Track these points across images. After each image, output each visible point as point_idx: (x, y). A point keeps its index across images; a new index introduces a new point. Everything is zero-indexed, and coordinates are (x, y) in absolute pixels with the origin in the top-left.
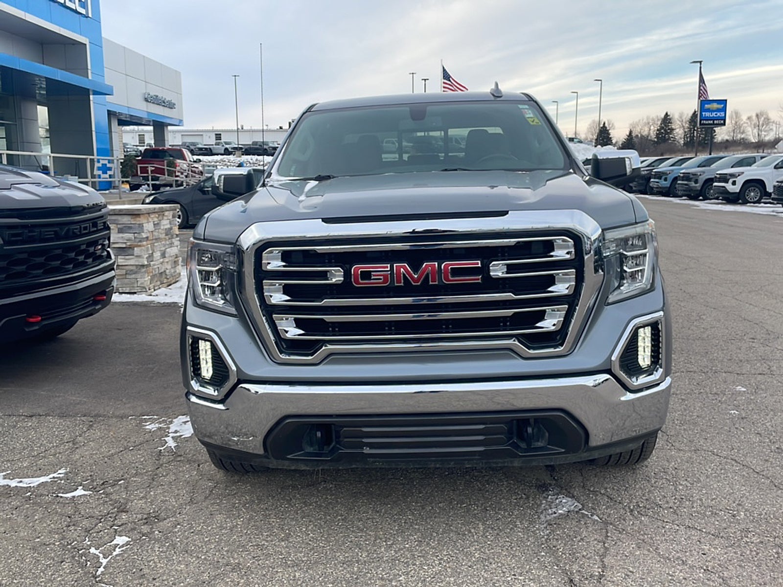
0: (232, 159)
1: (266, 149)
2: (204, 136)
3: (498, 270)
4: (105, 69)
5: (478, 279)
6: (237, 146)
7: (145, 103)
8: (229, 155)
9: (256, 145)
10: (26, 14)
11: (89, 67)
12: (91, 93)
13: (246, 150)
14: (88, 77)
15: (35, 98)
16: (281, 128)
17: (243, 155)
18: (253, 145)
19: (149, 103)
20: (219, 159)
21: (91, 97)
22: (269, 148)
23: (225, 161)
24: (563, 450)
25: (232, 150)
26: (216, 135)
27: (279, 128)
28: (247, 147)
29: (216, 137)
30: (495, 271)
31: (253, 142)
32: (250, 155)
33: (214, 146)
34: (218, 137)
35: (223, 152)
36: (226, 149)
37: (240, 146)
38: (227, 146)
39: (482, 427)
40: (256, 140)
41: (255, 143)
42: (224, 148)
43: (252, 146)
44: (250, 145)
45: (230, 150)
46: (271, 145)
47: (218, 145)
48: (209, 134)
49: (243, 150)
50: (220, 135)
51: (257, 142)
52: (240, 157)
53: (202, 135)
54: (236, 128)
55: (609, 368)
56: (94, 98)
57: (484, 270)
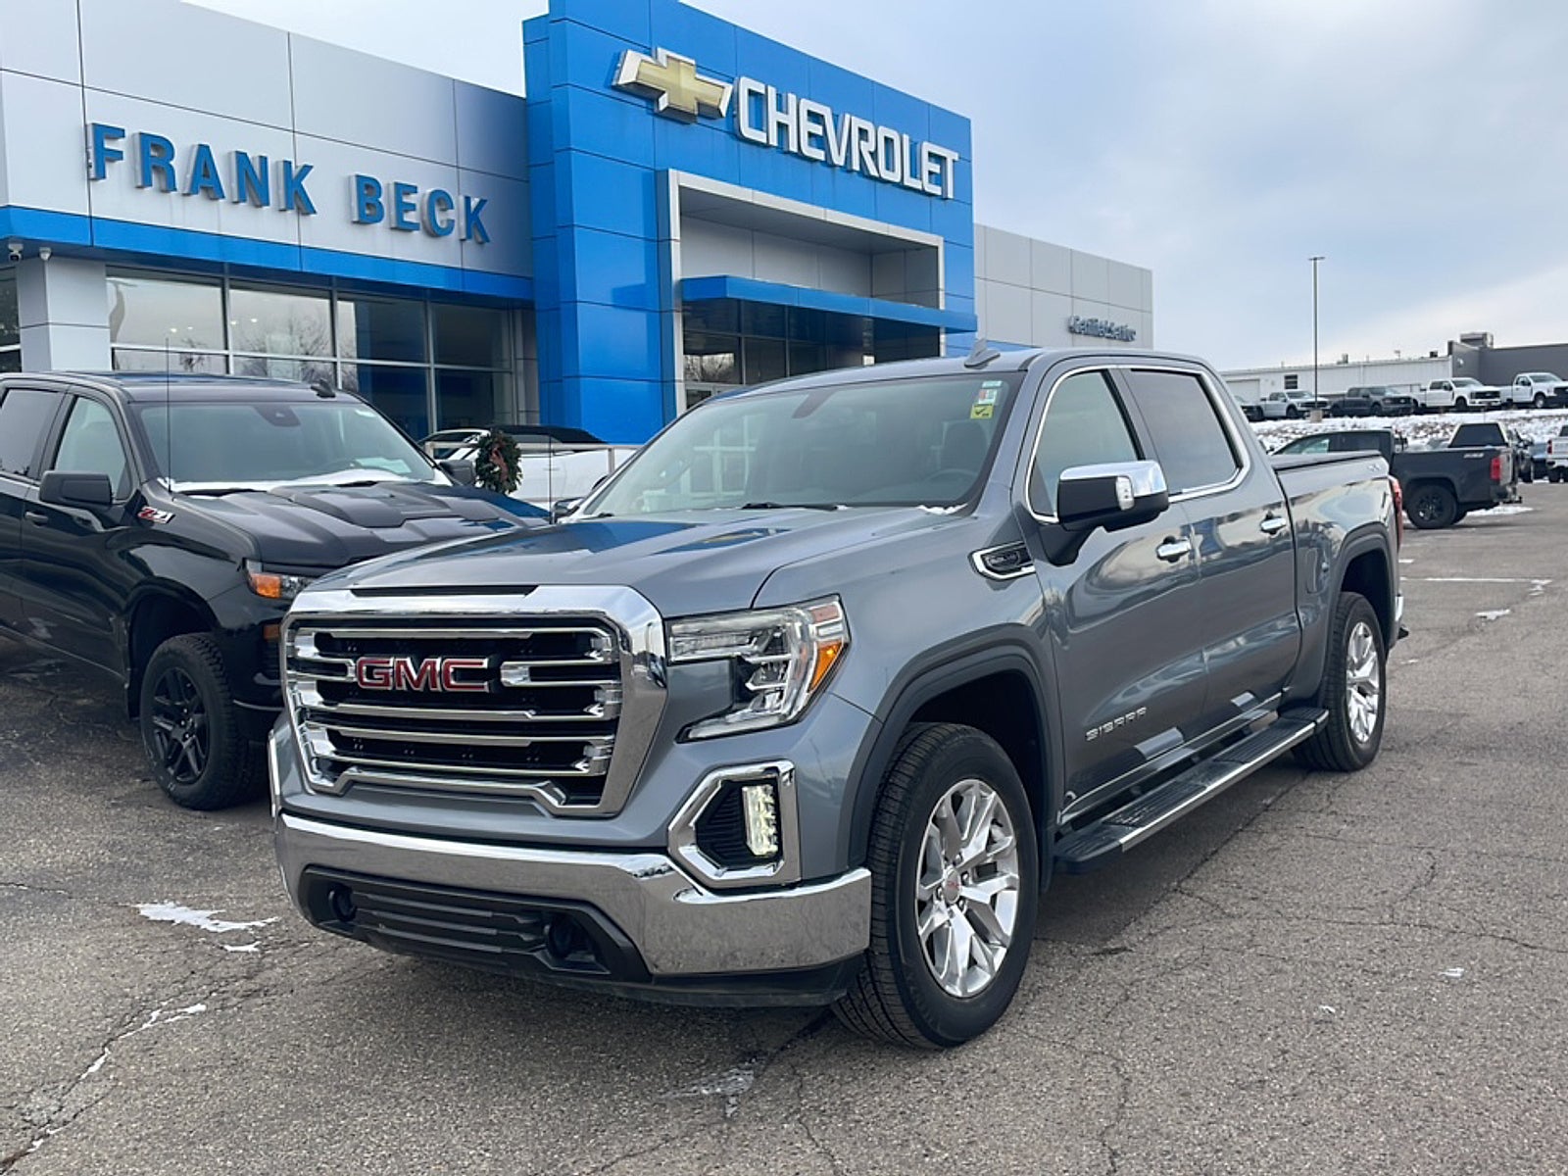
0: (1301, 427)
1: (1377, 403)
2: (1262, 382)
3: (515, 675)
4: (976, 280)
5: (486, 686)
6: (1313, 400)
7: (1070, 335)
8: (1297, 418)
9: (1357, 395)
10: (828, 211)
11: (941, 285)
12: (942, 330)
13: (1335, 406)
14: (938, 307)
15: (862, 344)
16: (1433, 355)
17: (1325, 416)
18: (1349, 395)
19: (1077, 336)
20: (1274, 428)
21: (943, 337)
22: (1384, 400)
23: (1286, 432)
24: (608, 973)
25: (1304, 409)
26: (1287, 377)
27: (1428, 355)
28: (1336, 400)
29: (1287, 383)
30: (508, 675)
31: (1351, 390)
32: (1342, 416)
33: (1268, 402)
34: (1291, 381)
35: (1284, 413)
36: (1291, 407)
37: (1320, 399)
38: (1294, 401)
39: (489, 914)
40: (1357, 386)
41: (1354, 392)
42: (1286, 405)
43: (1347, 398)
44: (1343, 395)
45: (1299, 408)
46: (1389, 394)
47: (1276, 399)
48: (1273, 377)
49: (1328, 407)
50: (1296, 377)
51: (1358, 389)
52: (1319, 421)
53: (1258, 380)
54: (1313, 364)
55: (664, 844)
56: (947, 339)
57: (493, 673)
